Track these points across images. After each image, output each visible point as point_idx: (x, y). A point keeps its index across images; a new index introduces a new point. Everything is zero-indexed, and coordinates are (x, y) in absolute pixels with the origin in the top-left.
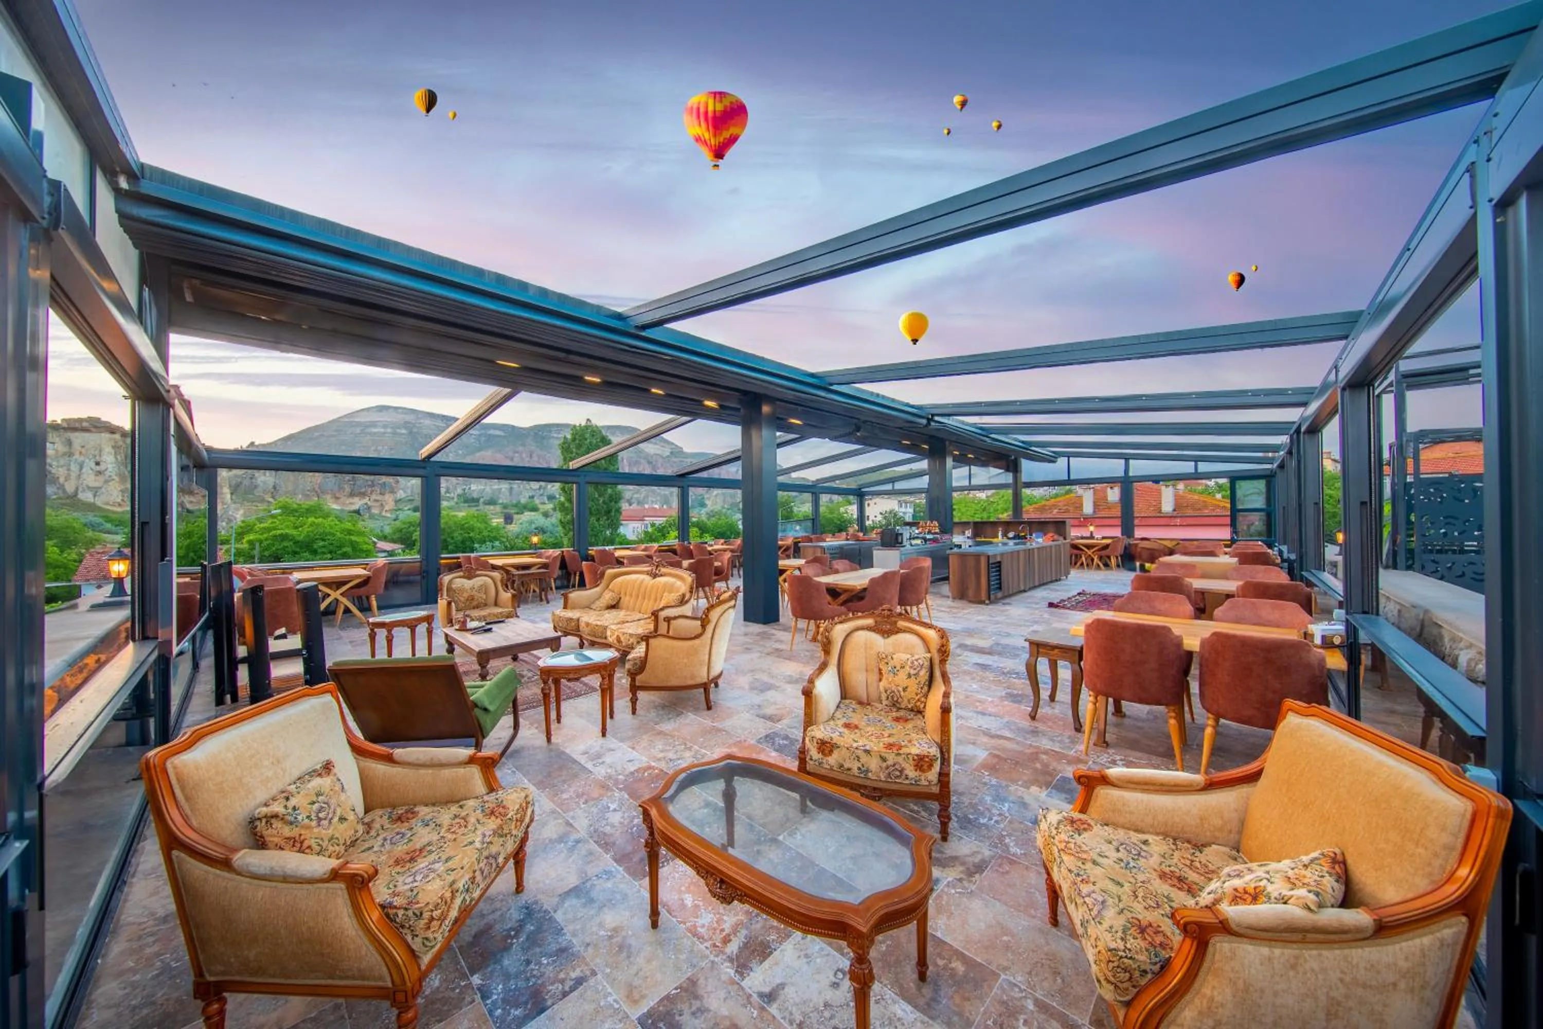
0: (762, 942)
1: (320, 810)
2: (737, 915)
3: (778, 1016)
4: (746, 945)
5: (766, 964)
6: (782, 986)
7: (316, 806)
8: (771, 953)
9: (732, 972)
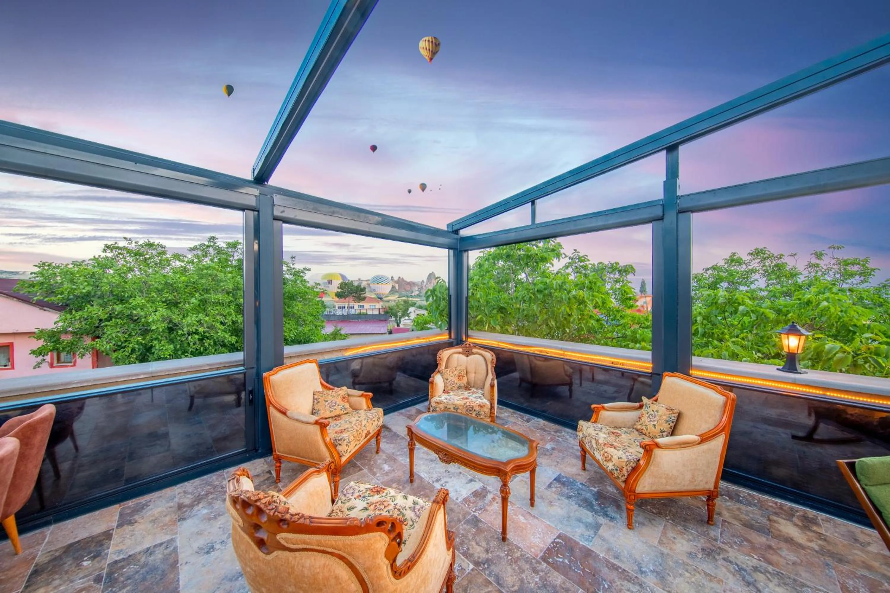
0: (477, 497)
1: (652, 415)
2: (492, 510)
3: (468, 476)
4: (484, 496)
5: (474, 490)
6: (467, 483)
7: (652, 412)
8: (473, 493)
9: (488, 488)
